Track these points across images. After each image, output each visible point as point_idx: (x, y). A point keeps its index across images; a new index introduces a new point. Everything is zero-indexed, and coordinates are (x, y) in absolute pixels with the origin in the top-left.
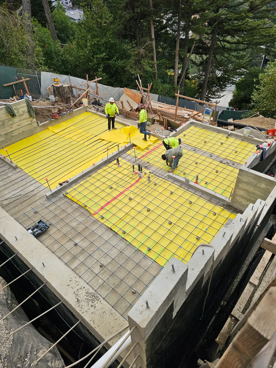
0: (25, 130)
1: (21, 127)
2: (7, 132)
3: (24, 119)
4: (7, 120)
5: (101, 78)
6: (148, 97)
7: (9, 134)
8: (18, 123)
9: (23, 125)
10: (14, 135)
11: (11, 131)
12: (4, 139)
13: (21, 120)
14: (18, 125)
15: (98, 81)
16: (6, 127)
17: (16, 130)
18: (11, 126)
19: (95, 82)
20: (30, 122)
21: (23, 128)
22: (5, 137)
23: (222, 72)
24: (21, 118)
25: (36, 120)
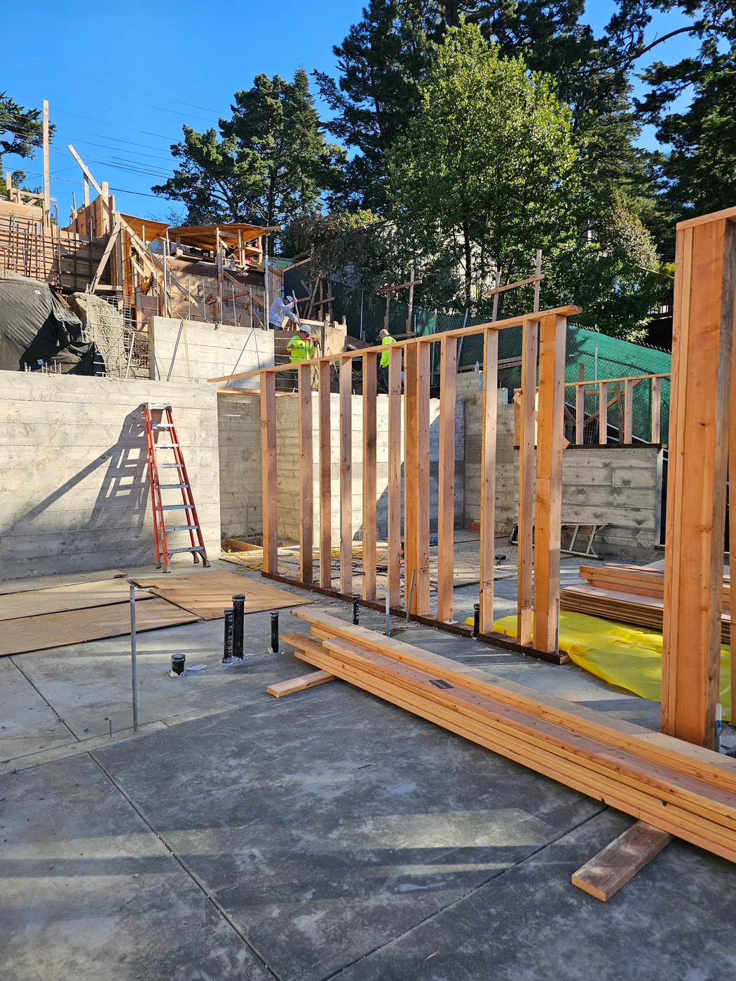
3: (619, 506)
4: (573, 488)
8: (599, 510)
13: (609, 505)
18: (576, 509)
24: (611, 499)
25: (654, 526)
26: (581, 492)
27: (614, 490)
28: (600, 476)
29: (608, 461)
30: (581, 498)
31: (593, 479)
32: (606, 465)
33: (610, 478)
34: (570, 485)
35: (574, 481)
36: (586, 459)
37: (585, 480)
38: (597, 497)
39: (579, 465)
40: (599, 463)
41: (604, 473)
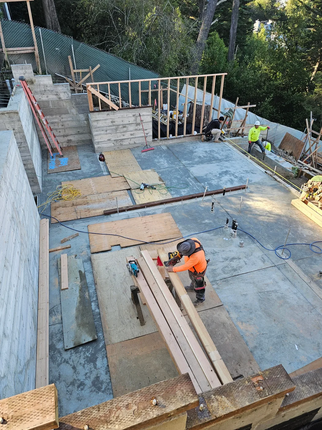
0: (137, 142)
1: (133, 137)
2: (118, 139)
3: (140, 130)
4: (122, 126)
5: (255, 106)
6: (316, 143)
7: (119, 141)
8: (132, 133)
9: (137, 136)
10: (124, 143)
11: (122, 138)
12: (113, 145)
13: (136, 130)
14: (131, 135)
15: (249, 108)
17: (128, 139)
18: (123, 134)
19: (246, 109)
20: (145, 135)
21: (136, 139)
22: (113, 144)
24: (137, 128)
25: (152, 134)
26: (124, 127)
27: (138, 124)
28: (132, 120)
29: (134, 114)
30: (125, 129)
31: (129, 122)
32: (134, 116)
33: (136, 120)
34: (120, 125)
35: (121, 123)
36: (126, 114)
37: (126, 122)
38: (131, 128)
39: (122, 117)
40: (131, 115)
41: (133, 118)
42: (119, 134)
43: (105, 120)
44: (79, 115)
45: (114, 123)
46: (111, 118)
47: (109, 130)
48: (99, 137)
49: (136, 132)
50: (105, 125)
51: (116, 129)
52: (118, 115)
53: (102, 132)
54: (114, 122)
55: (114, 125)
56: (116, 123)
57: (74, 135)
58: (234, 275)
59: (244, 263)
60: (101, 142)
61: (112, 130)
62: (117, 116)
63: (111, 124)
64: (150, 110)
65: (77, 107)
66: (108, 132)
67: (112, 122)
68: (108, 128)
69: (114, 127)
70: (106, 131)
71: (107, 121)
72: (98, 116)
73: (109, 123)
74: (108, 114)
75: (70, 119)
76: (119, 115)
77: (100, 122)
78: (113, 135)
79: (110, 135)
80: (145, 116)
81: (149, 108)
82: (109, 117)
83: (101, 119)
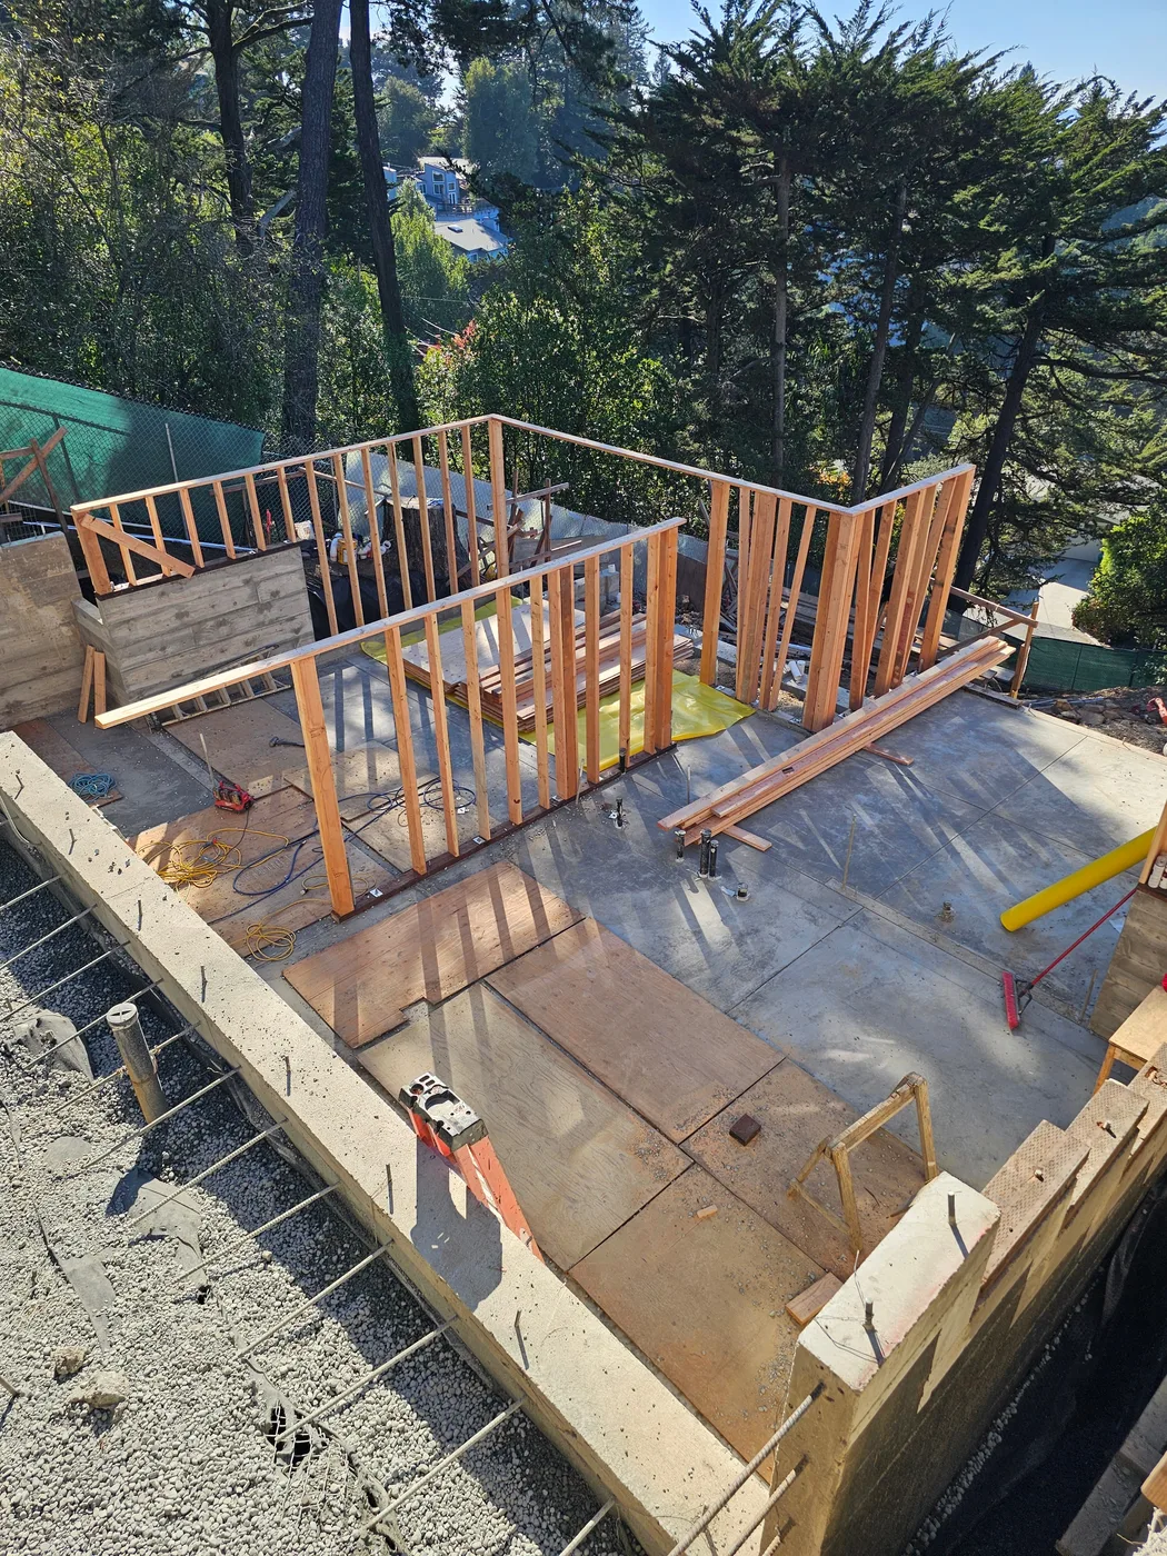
3: (272, 622)
4: (212, 623)
5: (565, 486)
8: (249, 636)
13: (261, 625)
14: (247, 644)
15: (554, 494)
16: (204, 646)
18: (220, 646)
20: (290, 636)
23: (1053, 485)
24: (261, 618)
25: (311, 629)
26: (221, 624)
27: (263, 607)
28: (242, 596)
29: (247, 576)
30: (224, 630)
31: (235, 604)
32: (247, 582)
33: (255, 595)
34: (206, 620)
35: (210, 613)
36: (220, 583)
37: (225, 606)
38: (243, 623)
39: (212, 593)
40: (237, 581)
41: (248, 590)
42: (206, 651)
43: (155, 613)
44: (39, 611)
45: (186, 619)
46: (175, 602)
47: (173, 642)
48: (142, 673)
49: (260, 632)
50: (158, 629)
51: (196, 637)
52: (194, 589)
53: (150, 655)
54: (187, 614)
55: (186, 626)
56: (194, 617)
57: (30, 684)
58: (766, 977)
59: (773, 940)
60: (151, 688)
61: (182, 640)
62: (194, 593)
63: (176, 623)
64: (294, 556)
65: (30, 586)
66: (169, 650)
67: (179, 616)
68: (168, 638)
69: (189, 631)
70: (163, 649)
71: (162, 617)
72: (127, 606)
73: (168, 619)
74: (163, 594)
75: (6, 631)
76: (200, 588)
77: (139, 624)
78: (187, 656)
79: (178, 658)
80: (284, 577)
81: (291, 551)
82: (165, 602)
83: (139, 612)
